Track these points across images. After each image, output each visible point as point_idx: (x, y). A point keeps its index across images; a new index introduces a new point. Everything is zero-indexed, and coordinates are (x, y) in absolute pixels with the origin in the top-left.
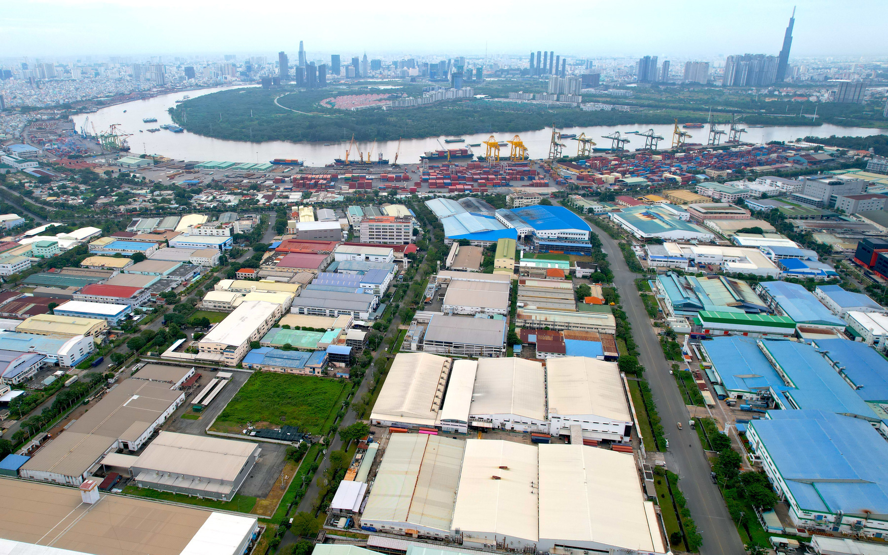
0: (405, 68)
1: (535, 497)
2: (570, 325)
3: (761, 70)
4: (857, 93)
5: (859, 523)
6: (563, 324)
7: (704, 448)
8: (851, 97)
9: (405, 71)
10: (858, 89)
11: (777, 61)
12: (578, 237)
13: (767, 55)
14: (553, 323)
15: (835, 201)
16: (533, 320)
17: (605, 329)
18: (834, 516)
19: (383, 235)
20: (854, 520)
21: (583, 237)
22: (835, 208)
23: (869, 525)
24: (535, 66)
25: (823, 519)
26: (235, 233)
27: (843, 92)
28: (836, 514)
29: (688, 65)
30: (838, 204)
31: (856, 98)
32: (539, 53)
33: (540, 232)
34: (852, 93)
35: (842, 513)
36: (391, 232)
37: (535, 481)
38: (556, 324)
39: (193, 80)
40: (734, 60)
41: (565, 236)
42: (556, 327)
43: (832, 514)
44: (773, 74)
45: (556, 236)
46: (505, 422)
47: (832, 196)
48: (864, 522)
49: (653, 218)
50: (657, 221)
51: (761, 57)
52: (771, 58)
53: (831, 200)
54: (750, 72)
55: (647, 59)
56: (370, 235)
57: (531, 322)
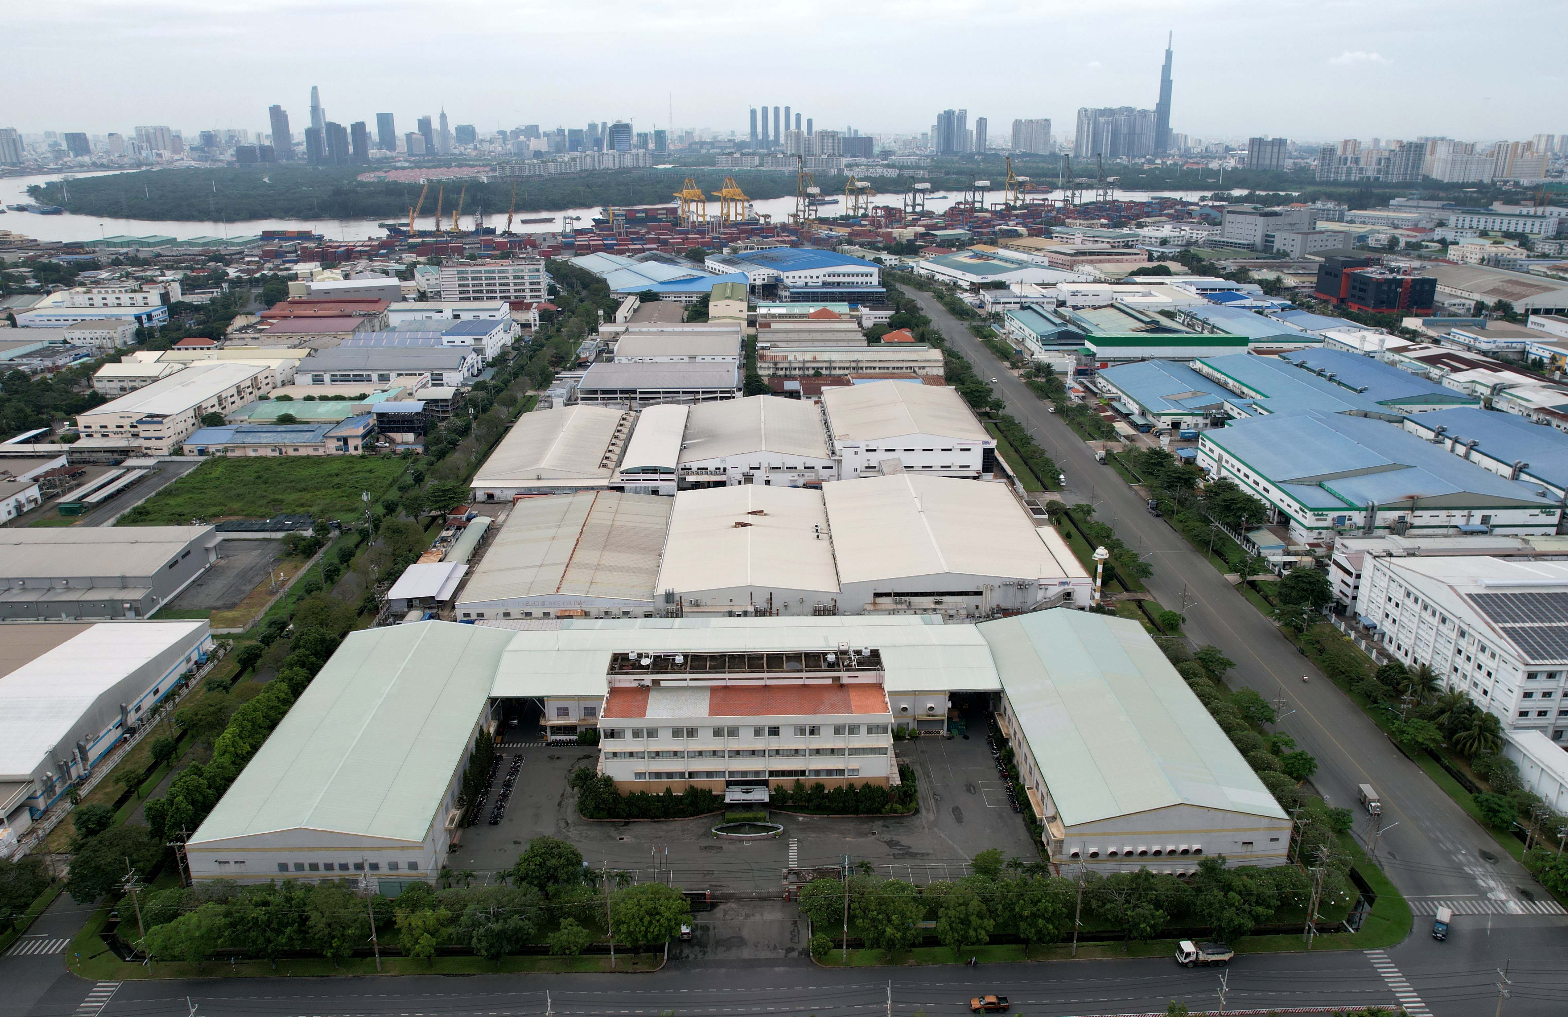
0: (522, 138)
1: (824, 544)
2: (860, 365)
3: (1132, 132)
4: (1275, 156)
5: (1402, 518)
6: (847, 365)
7: (1127, 482)
8: (1267, 162)
9: (522, 143)
10: (1276, 149)
11: (1153, 118)
12: (859, 280)
13: (1139, 108)
14: (827, 365)
15: (1273, 242)
16: (790, 362)
17: (924, 368)
18: (1363, 513)
19: (488, 292)
20: (1394, 515)
21: (869, 279)
22: (1275, 251)
23: (1417, 522)
24: (760, 137)
25: (1347, 522)
26: (173, 300)
27: (1255, 155)
28: (1366, 509)
29: (1017, 124)
30: (1278, 245)
31: (1274, 162)
32: (765, 110)
33: (790, 274)
34: (1268, 155)
35: (1376, 504)
36: (504, 284)
37: (822, 526)
38: (834, 365)
39: (86, 159)
40: (1089, 114)
41: (836, 279)
42: (834, 372)
43: (1359, 509)
44: (1149, 138)
45: (820, 280)
46: (752, 472)
47: (1267, 236)
48: (1409, 519)
49: (987, 259)
50: (995, 262)
51: (1130, 110)
52: (1144, 113)
53: (1267, 241)
54: (1115, 134)
55: (949, 114)
56: (461, 292)
57: (787, 365)
